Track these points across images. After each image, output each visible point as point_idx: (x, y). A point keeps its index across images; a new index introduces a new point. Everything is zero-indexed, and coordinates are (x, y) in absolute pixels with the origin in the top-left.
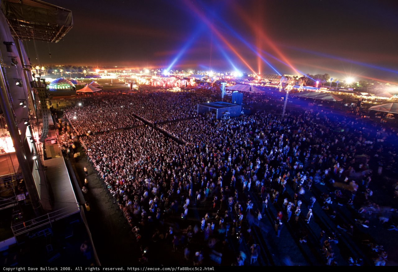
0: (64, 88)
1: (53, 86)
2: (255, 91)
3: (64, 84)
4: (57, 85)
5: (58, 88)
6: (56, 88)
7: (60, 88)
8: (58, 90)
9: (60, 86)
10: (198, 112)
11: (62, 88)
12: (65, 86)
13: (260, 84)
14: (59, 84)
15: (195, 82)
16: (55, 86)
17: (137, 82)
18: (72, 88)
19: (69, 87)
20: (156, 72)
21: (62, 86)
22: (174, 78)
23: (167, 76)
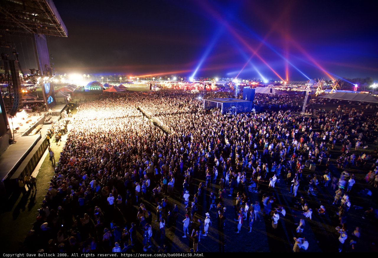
0: (96, 89)
1: (88, 87)
2: (277, 93)
3: (97, 86)
4: (91, 87)
5: (92, 89)
6: (90, 90)
7: (93, 89)
8: (91, 90)
9: (93, 87)
10: (204, 108)
11: (95, 89)
12: (97, 88)
13: (285, 89)
14: (92, 86)
15: (216, 87)
16: (90, 87)
17: (162, 86)
18: (102, 89)
19: (100, 88)
20: (182, 79)
21: (95, 88)
22: (198, 84)
23: (192, 83)
